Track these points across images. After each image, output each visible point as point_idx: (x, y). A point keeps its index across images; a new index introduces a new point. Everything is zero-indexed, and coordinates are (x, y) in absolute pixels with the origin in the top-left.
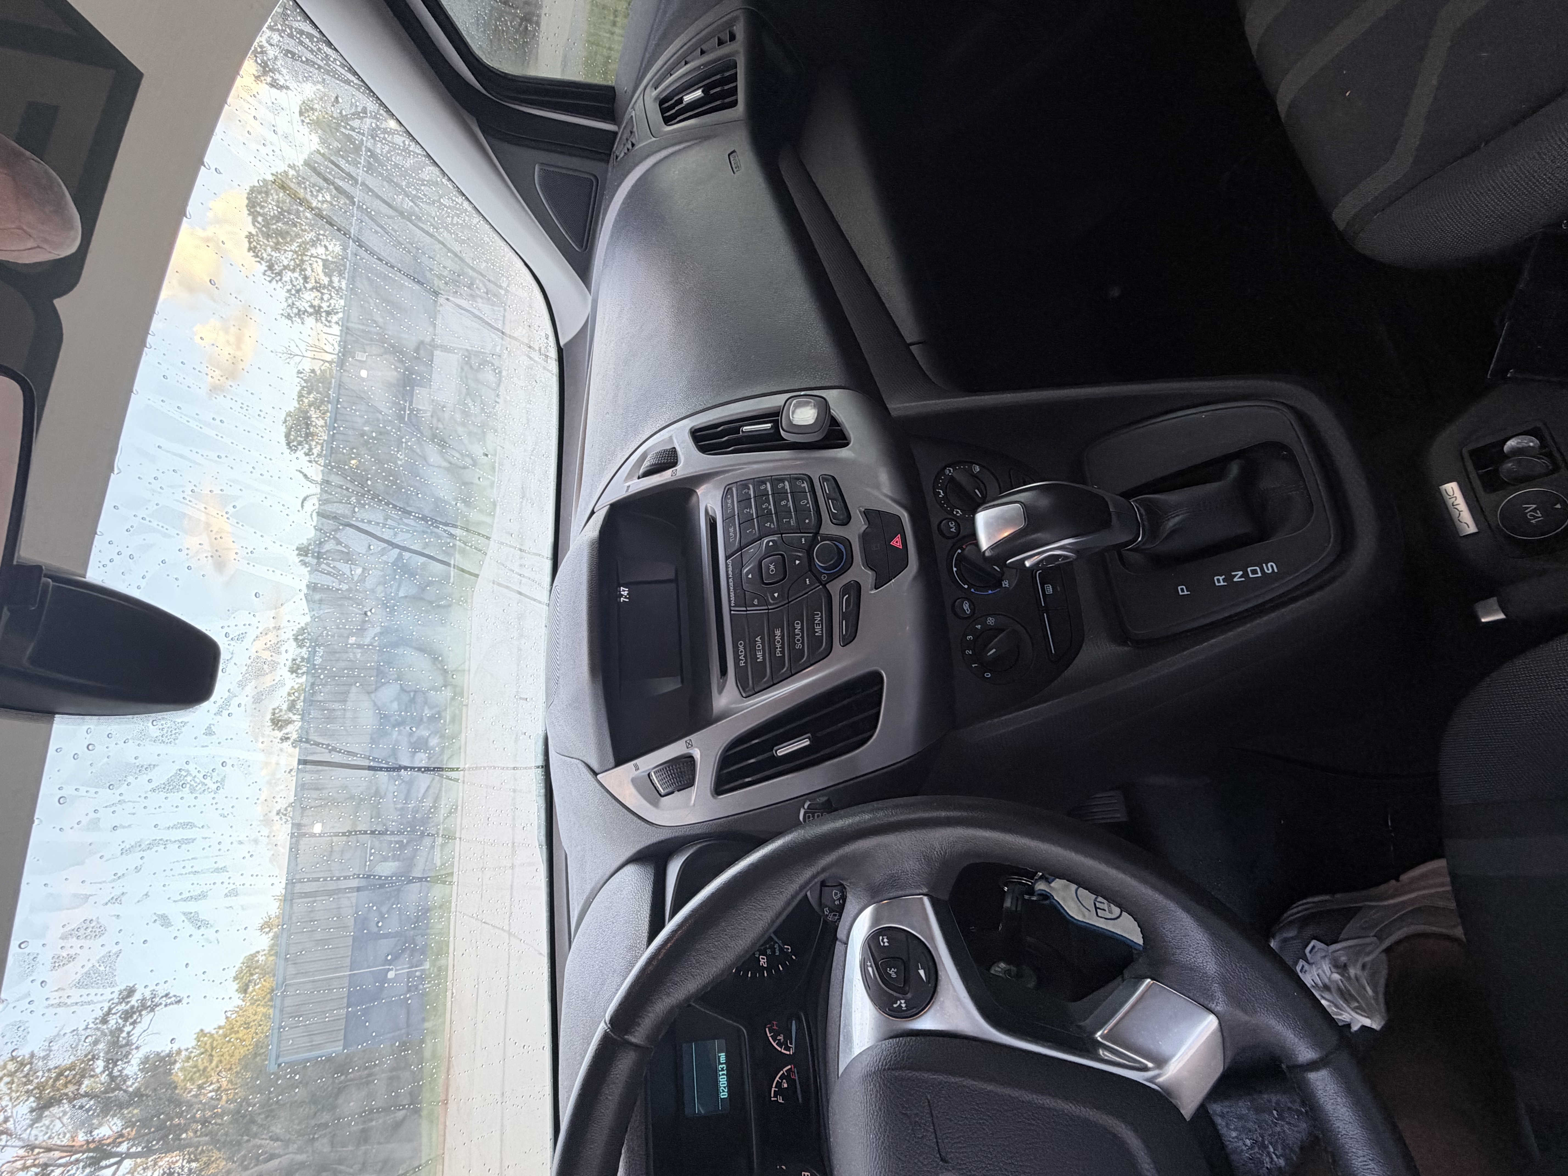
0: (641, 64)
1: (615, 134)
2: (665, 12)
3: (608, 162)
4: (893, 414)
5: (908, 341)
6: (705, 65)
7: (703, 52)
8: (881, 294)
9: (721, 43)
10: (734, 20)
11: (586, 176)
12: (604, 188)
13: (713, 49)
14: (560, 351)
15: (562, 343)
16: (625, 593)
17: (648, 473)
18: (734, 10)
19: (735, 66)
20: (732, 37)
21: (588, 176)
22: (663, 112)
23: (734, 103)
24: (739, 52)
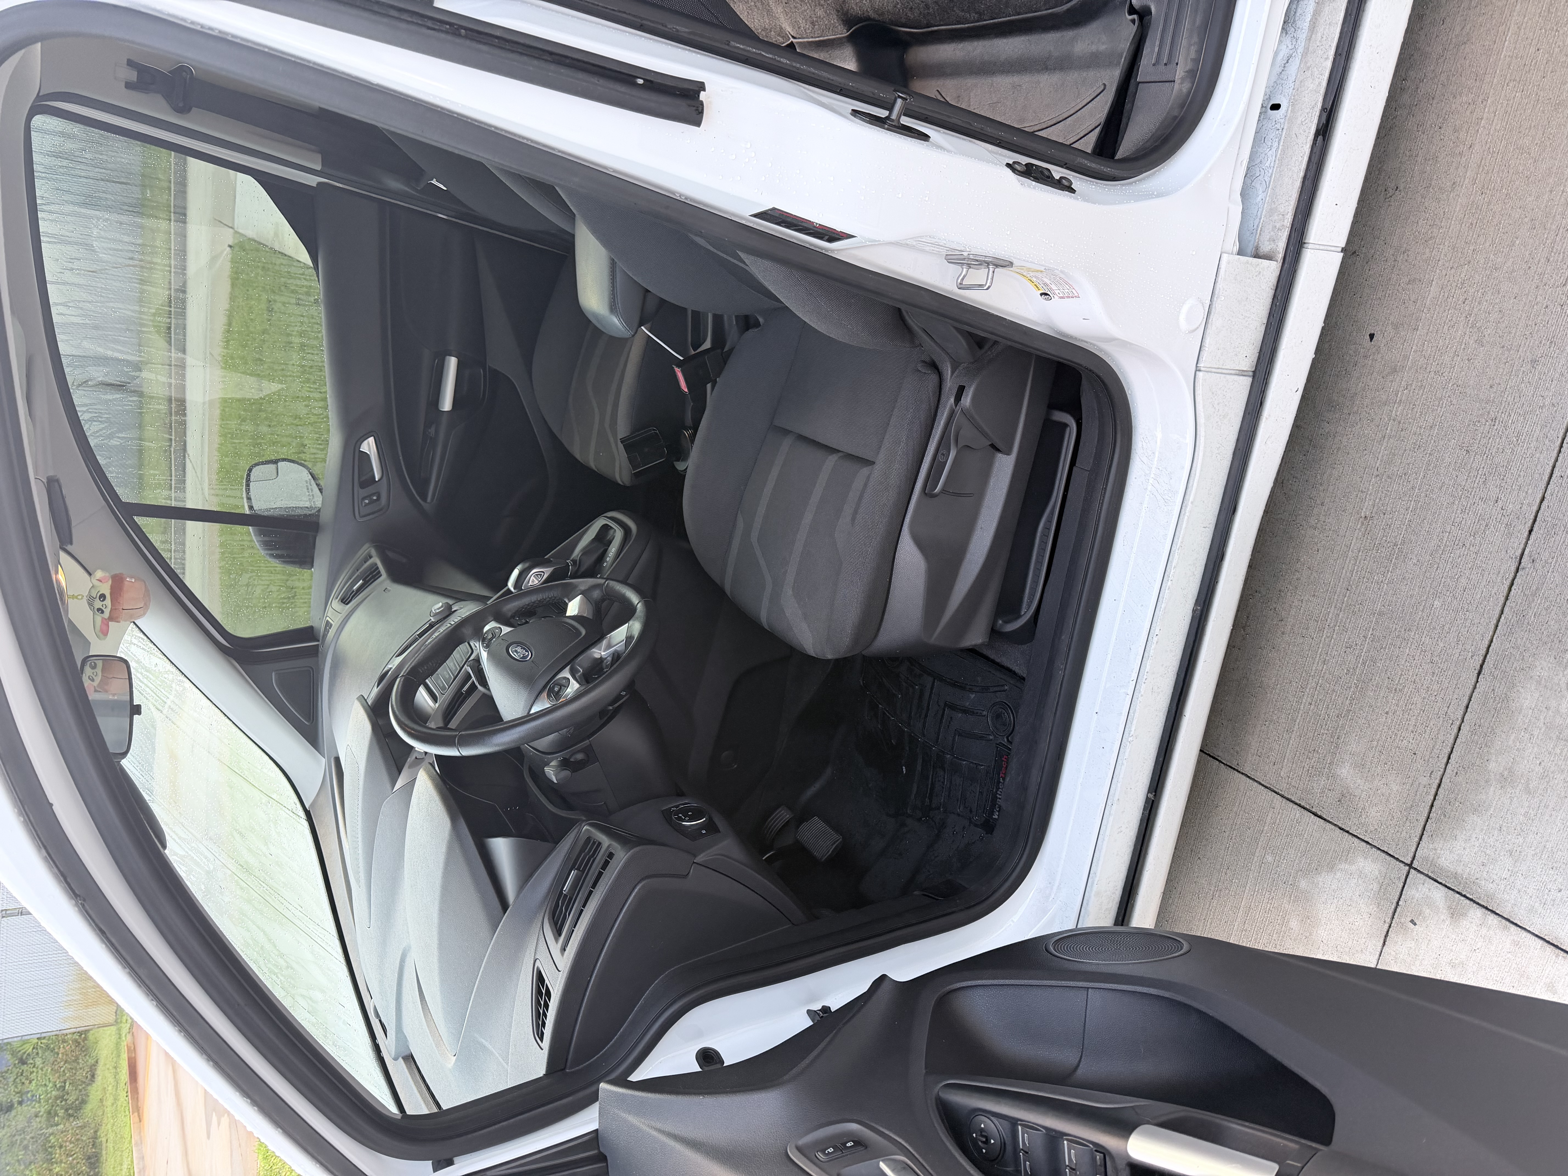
0: (325, 598)
1: (318, 643)
2: (332, 572)
3: (318, 656)
6: (360, 572)
7: (357, 569)
9: (365, 562)
10: (370, 552)
13: (362, 565)
15: (307, 808)
18: (368, 548)
19: (376, 564)
20: (371, 557)
21: (306, 669)
22: (344, 603)
23: (381, 575)
24: (376, 560)
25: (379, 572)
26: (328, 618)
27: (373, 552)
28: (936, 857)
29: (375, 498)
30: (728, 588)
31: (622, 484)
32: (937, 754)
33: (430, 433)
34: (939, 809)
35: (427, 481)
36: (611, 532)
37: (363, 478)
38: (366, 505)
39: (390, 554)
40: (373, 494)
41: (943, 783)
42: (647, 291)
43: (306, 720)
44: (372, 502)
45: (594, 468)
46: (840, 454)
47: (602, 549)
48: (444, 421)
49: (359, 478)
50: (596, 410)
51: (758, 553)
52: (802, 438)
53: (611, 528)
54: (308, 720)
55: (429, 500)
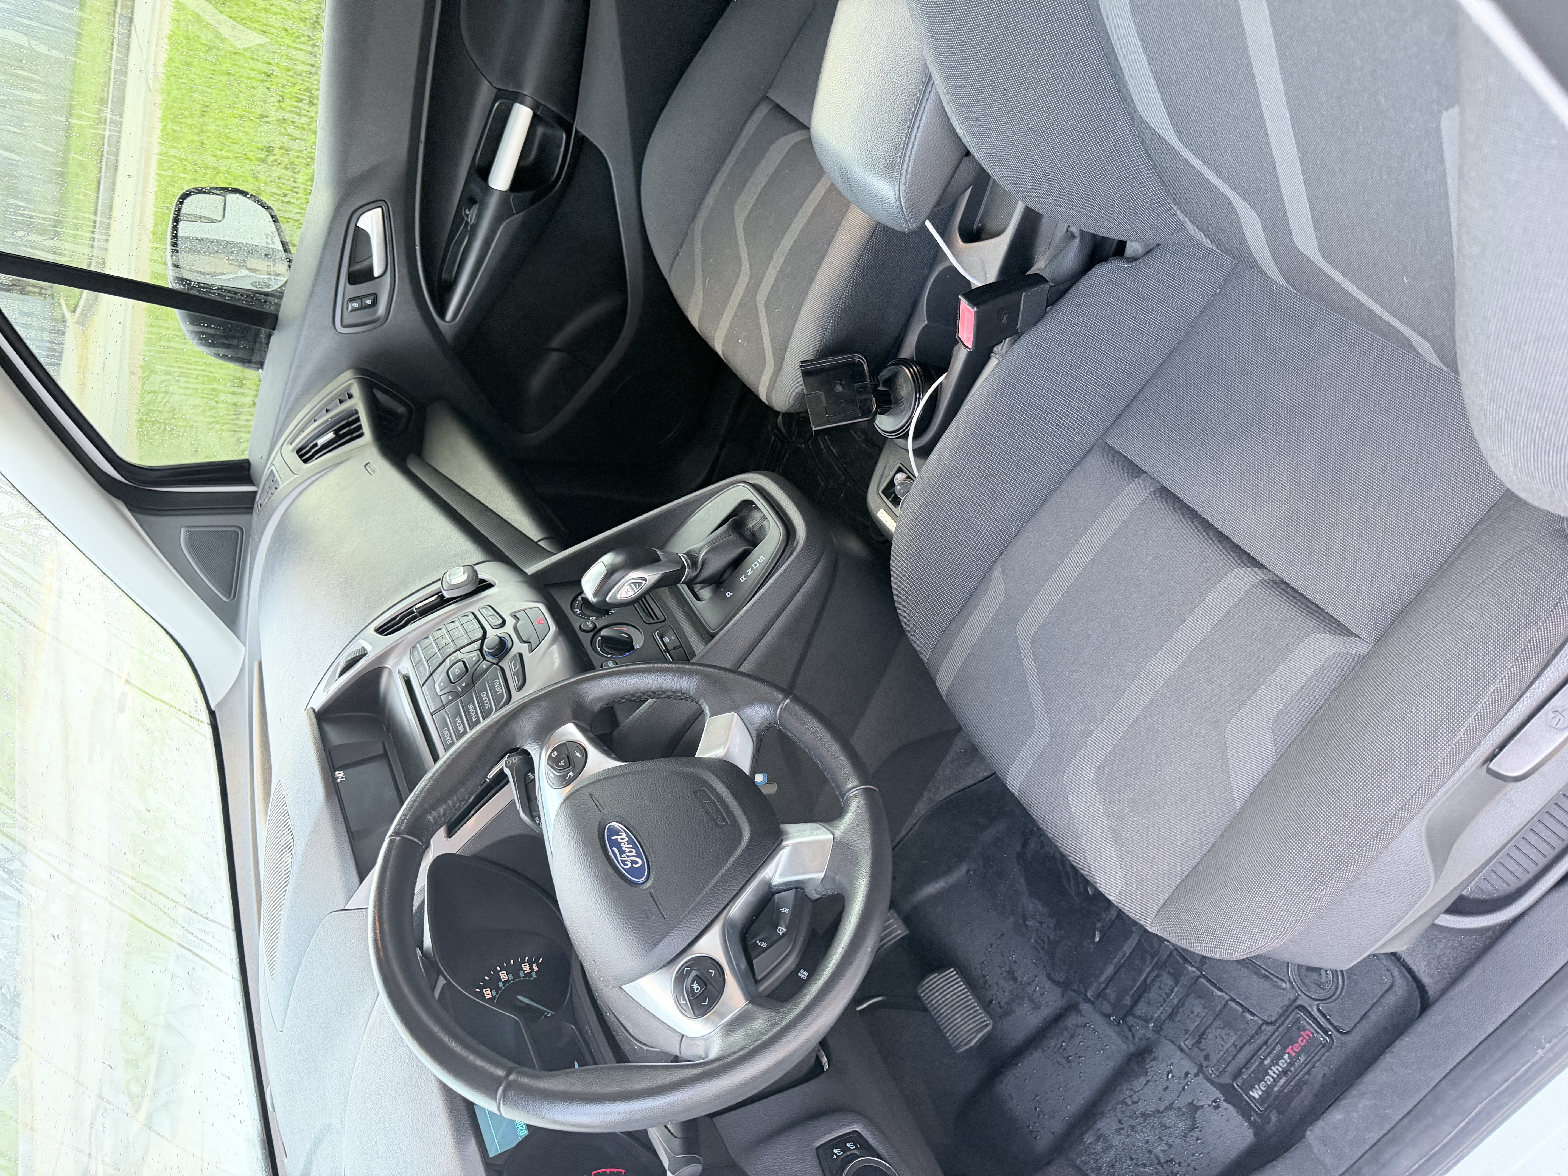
0: (274, 434)
1: (256, 492)
2: (290, 395)
3: (251, 513)
4: (529, 573)
5: (536, 540)
6: (331, 418)
7: (327, 411)
8: (510, 521)
9: (341, 402)
10: (350, 386)
11: (231, 529)
12: (249, 536)
13: (336, 407)
14: (212, 714)
15: (213, 707)
16: (341, 775)
17: (342, 673)
18: (348, 380)
19: (356, 412)
20: (350, 396)
21: (233, 529)
22: (301, 457)
23: (362, 435)
24: (358, 404)
25: (360, 427)
26: (273, 468)
27: (356, 390)
28: (1134, 1103)
29: (369, 302)
30: (944, 681)
31: (766, 402)
32: (1171, 954)
33: (467, 215)
34: (1147, 1021)
35: (450, 287)
36: (757, 515)
37: (357, 267)
38: (355, 310)
39: (379, 395)
40: (367, 296)
41: (1168, 995)
42: (968, 153)
43: (224, 596)
44: (363, 307)
45: (720, 353)
46: (1263, 575)
47: (739, 550)
48: (492, 206)
49: (350, 265)
50: (746, 266)
51: (1029, 664)
52: (1166, 494)
53: (757, 508)
54: (229, 596)
55: (449, 315)
